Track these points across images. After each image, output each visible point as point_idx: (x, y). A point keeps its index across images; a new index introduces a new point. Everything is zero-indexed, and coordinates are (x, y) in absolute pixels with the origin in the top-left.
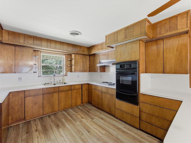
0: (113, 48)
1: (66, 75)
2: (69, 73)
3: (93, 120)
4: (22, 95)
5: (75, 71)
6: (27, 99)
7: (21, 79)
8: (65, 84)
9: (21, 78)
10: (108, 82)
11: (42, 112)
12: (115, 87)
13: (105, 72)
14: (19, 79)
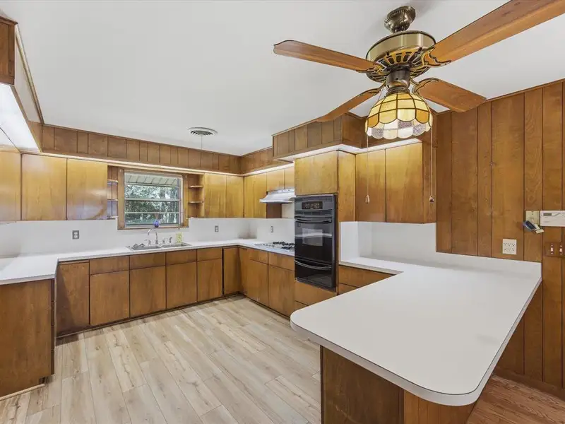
0: (292, 162)
1: (185, 225)
2: (192, 220)
3: (243, 328)
4: (83, 269)
5: (207, 215)
6: (95, 278)
7: (78, 235)
8: (182, 245)
9: (78, 232)
10: (286, 242)
11: (127, 310)
12: (292, 253)
13: (281, 217)
14: (74, 235)
